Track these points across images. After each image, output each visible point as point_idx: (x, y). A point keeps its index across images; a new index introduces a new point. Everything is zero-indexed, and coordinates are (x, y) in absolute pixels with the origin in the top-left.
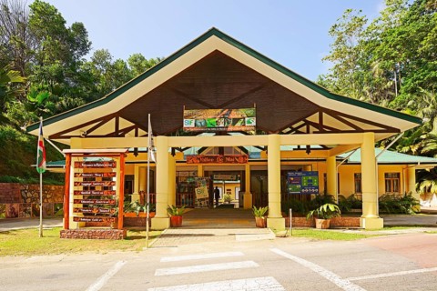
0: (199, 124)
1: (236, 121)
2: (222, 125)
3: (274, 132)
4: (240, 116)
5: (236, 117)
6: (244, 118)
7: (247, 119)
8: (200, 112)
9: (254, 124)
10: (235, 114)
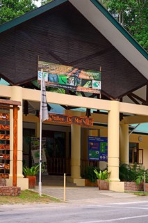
0: (52, 79)
1: (84, 81)
2: (72, 84)
3: (114, 99)
4: (88, 78)
5: (85, 77)
6: (91, 81)
7: (94, 82)
8: (53, 66)
9: (99, 87)
10: (84, 75)
